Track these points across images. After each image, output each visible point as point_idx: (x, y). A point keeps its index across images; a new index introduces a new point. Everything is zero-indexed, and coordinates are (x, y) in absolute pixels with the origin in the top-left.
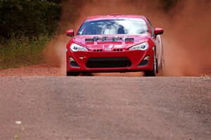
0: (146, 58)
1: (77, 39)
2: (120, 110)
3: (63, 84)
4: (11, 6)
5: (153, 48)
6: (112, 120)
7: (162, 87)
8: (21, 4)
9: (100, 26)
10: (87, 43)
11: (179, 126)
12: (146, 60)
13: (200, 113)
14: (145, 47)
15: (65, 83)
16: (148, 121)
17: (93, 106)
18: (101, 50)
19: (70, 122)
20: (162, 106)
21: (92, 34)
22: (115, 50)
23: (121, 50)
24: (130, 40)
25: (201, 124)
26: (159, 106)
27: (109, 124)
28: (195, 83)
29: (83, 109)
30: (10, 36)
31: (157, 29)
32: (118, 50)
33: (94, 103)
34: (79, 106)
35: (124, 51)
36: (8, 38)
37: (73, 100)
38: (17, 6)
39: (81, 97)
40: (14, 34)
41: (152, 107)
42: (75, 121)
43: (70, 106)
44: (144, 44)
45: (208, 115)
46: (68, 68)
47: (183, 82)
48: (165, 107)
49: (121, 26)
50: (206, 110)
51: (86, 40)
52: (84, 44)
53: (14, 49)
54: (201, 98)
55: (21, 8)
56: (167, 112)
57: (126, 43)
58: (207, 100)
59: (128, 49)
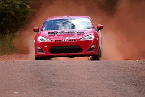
0: (93, 46)
1: (42, 33)
2: (82, 84)
3: (42, 66)
4: (7, 12)
5: (98, 39)
6: (76, 90)
7: (111, 67)
8: (13, 10)
9: (58, 24)
10: (50, 36)
11: (122, 95)
12: (93, 48)
13: (136, 85)
15: (44, 65)
16: (101, 91)
17: (63, 81)
18: (60, 41)
19: (47, 92)
20: (110, 81)
21: (52, 29)
22: (70, 40)
23: (75, 40)
24: (81, 33)
25: (137, 93)
26: (108, 81)
27: (74, 93)
28: (133, 65)
29: (56, 83)
30: (6, 33)
31: (99, 25)
32: (73, 40)
33: (64, 79)
34: (53, 81)
36: (5, 34)
37: (49, 76)
38: (11, 12)
40: (8, 31)
41: (103, 81)
42: (50, 91)
43: (47, 81)
44: (91, 36)
45: (142, 87)
47: (125, 64)
48: (113, 81)
49: (73, 24)
50: (141, 83)
51: (49, 33)
52: (47, 36)
53: (9, 42)
54: (137, 75)
55: (13, 13)
57: (78, 35)
58: (141, 76)
59: (80, 39)
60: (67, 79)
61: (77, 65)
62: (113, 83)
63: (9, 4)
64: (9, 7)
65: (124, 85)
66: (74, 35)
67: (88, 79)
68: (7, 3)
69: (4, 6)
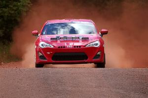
0: (99, 53)
2: (89, 92)
4: (13, 19)
7: (119, 75)
10: (52, 41)
13: (145, 93)
14: (97, 44)
15: (50, 72)
17: (70, 88)
18: (64, 47)
20: (118, 89)
22: (75, 47)
23: (80, 46)
28: (141, 72)
29: (63, 90)
32: (77, 47)
37: (56, 84)
39: (62, 82)
41: (111, 89)
47: (133, 71)
49: (72, 27)
51: (51, 39)
57: (83, 41)
59: (85, 46)
60: (74, 87)
61: (84, 73)
62: (121, 91)
63: (16, 11)
64: (16, 14)
65: (132, 93)
66: (78, 41)
67: (95, 87)
68: (13, 10)
69: (10, 13)
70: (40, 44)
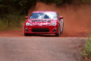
0: (55, 29)
2: (32, 52)
5: (59, 25)
6: (29, 57)
7: (50, 42)
10: (32, 22)
13: (66, 53)
16: (44, 57)
17: (20, 50)
18: (38, 25)
22: (43, 25)
23: (46, 25)
24: (49, 22)
25: (67, 58)
26: (49, 50)
28: (64, 40)
29: (16, 52)
32: (44, 25)
35: (47, 26)
37: (12, 48)
39: (15, 47)
42: (12, 57)
43: (10, 50)
44: (55, 23)
45: (70, 55)
46: (25, 32)
47: (59, 40)
48: (52, 51)
54: (67, 47)
56: (53, 53)
57: (48, 22)
58: (69, 48)
59: (48, 25)
60: (23, 49)
62: (52, 52)
65: (58, 53)
67: (36, 50)
70: (26, 24)
